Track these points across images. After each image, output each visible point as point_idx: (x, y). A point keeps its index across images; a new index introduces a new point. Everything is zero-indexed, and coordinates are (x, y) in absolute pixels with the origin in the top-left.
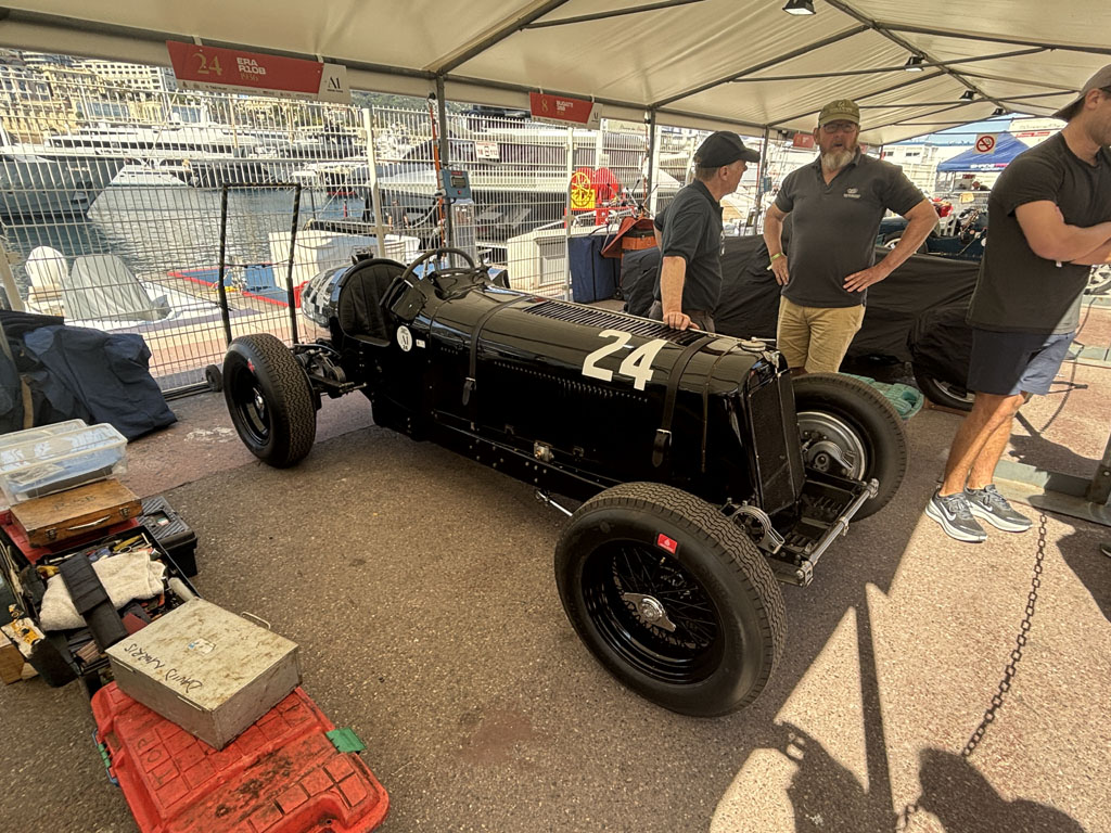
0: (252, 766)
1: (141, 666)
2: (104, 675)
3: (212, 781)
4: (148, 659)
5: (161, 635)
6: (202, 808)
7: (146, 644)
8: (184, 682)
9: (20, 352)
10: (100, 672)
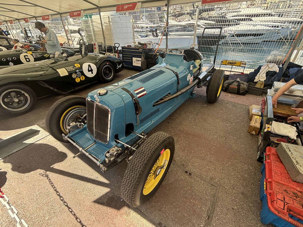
0: (298, 191)
1: (287, 151)
2: (272, 145)
3: (287, 184)
4: (290, 151)
5: (295, 149)
6: (282, 186)
7: (291, 147)
8: (297, 162)
9: (286, 72)
10: (272, 144)
